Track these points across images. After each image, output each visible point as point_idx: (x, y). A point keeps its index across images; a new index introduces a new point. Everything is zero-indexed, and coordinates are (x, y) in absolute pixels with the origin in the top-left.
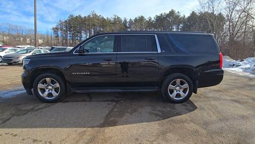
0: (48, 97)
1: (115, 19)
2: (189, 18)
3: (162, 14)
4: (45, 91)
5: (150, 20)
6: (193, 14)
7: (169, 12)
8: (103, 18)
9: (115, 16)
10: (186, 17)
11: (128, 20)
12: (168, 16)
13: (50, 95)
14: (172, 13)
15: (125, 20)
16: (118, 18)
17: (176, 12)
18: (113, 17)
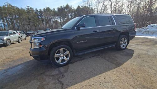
0: (62, 62)
1: (28, 9)
2: (76, 9)
3: (61, 7)
4: (59, 58)
5: (54, 10)
6: (79, 7)
7: (65, 6)
8: (17, 8)
9: (28, 7)
10: (75, 9)
11: (39, 10)
12: (65, 7)
13: (63, 60)
14: (67, 6)
15: (37, 10)
16: (31, 8)
17: (70, 6)
18: (27, 7)
